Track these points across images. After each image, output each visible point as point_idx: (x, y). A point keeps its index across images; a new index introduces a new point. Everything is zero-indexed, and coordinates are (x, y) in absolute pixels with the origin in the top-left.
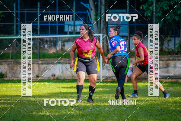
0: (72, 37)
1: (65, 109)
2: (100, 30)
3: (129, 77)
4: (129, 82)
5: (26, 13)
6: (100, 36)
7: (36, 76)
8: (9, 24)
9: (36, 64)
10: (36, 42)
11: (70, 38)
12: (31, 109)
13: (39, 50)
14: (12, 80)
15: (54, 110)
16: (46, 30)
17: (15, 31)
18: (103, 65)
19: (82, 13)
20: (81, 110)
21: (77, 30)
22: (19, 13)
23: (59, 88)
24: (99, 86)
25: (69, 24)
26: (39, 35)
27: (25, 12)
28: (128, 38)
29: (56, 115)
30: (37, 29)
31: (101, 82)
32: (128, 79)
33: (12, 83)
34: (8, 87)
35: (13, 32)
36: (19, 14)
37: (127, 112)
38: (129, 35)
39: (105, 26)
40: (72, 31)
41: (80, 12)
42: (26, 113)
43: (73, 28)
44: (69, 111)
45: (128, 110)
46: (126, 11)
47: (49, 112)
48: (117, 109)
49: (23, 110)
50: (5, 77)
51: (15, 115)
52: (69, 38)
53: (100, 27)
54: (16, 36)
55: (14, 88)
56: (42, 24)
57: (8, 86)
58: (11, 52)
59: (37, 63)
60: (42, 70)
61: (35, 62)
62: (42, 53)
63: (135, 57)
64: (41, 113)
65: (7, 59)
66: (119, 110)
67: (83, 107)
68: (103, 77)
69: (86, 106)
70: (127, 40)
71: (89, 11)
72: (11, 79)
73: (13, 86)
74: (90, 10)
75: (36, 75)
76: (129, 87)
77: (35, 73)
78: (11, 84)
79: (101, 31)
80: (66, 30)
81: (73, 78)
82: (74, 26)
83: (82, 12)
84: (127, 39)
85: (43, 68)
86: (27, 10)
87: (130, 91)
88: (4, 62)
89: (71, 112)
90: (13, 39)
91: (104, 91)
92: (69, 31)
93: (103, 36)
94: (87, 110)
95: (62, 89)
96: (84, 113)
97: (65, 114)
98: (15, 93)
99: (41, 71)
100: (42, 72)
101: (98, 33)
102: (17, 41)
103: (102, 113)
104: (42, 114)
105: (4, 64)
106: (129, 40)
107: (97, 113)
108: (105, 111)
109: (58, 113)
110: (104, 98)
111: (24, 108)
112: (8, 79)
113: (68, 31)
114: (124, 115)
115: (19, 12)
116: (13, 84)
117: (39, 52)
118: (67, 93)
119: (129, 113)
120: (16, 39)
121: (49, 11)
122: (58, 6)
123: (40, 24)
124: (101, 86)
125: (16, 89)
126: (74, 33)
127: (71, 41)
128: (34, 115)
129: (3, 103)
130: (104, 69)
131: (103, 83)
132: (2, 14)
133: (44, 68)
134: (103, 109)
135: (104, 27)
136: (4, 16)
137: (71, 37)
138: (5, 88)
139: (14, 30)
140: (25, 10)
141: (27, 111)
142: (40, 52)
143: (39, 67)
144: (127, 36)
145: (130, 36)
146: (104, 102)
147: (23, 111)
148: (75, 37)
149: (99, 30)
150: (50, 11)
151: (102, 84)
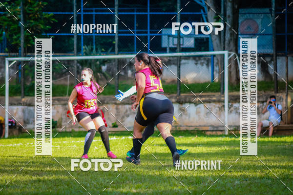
0: (175, 57)
1: (165, 182)
2: (224, 44)
3: (275, 127)
4: (277, 135)
5: (94, 16)
6: (223, 55)
7: (112, 126)
8: (65, 34)
9: (113, 104)
10: (111, 66)
11: (171, 58)
12: (104, 182)
13: (118, 79)
14: (70, 132)
15: (145, 184)
16: (130, 45)
17: (75, 47)
18: (229, 105)
19: (193, 15)
20: (192, 183)
21: (183, 45)
22: (82, 15)
23: (153, 145)
24: (224, 141)
25: (169, 33)
26: (118, 54)
27: (92, 13)
28: (274, 58)
29: (149, 192)
30: (114, 42)
31: (226, 136)
32: (273, 131)
33: (71, 138)
34: (64, 145)
35: (72, 49)
36: (82, 18)
37: (274, 188)
38: (275, 53)
39: (234, 37)
40: (176, 46)
41: (189, 13)
42: (95, 189)
43: (176, 40)
44: (170, 185)
45: (274, 184)
46: (271, 10)
47: (136, 188)
48: (255, 182)
49: (90, 184)
50: (58, 127)
51: (77, 192)
52: (169, 58)
53: (224, 39)
54: (77, 55)
55: (75, 146)
56: (122, 35)
57: (64, 142)
58: (68, 83)
59: (114, 102)
60: (122, 114)
61: (110, 100)
62: (123, 85)
63: (286, 91)
64: (122, 189)
65: (62, 96)
66: (260, 185)
67: (195, 179)
68: (230, 126)
69: (200, 177)
70: (273, 62)
71: (204, 11)
72: (68, 130)
73: (73, 142)
74: (206, 9)
75: (113, 124)
76: (276, 144)
77: (110, 121)
78: (68, 138)
79: (226, 47)
80: (164, 44)
81: (178, 127)
82: (177, 37)
83: (191, 13)
84: (272, 60)
85: (124, 111)
86: (96, 11)
87: (277, 151)
88: (56, 102)
89: (175, 188)
90: (73, 61)
91: (231, 151)
92: (170, 46)
93: (229, 55)
94: (202, 185)
95: (157, 147)
96: (197, 190)
97: (163, 191)
98: (77, 154)
99: (121, 116)
100: (123, 117)
101: (221, 50)
102: (79, 65)
103: (229, 189)
104: (124, 190)
105: (57, 105)
106: (275, 61)
107: (221, 190)
108: (234, 186)
109: (151, 189)
110: (233, 162)
111: (91, 181)
112: (64, 130)
113: (167, 46)
114: (268, 193)
115: (82, 13)
116: (73, 138)
117: (117, 83)
118: (166, 154)
119: (277, 189)
120: (77, 60)
121: (134, 12)
122: (150, 3)
123: (120, 35)
124: (227, 142)
125: (77, 148)
126: (178, 49)
127: (174, 64)
128: (111, 192)
129: (56, 171)
130: (231, 112)
131: (230, 137)
132: (53, 17)
133: (127, 111)
134: (231, 183)
135: (231, 39)
136: (57, 21)
137: (173, 57)
138: (58, 146)
139: (73, 45)
140: (92, 11)
141: (98, 186)
142: (119, 83)
143: (117, 109)
144: (271, 54)
145: (277, 55)
146: (232, 170)
147: (92, 185)
148: (181, 56)
149: (222, 44)
150: (137, 12)
151: (228, 139)
